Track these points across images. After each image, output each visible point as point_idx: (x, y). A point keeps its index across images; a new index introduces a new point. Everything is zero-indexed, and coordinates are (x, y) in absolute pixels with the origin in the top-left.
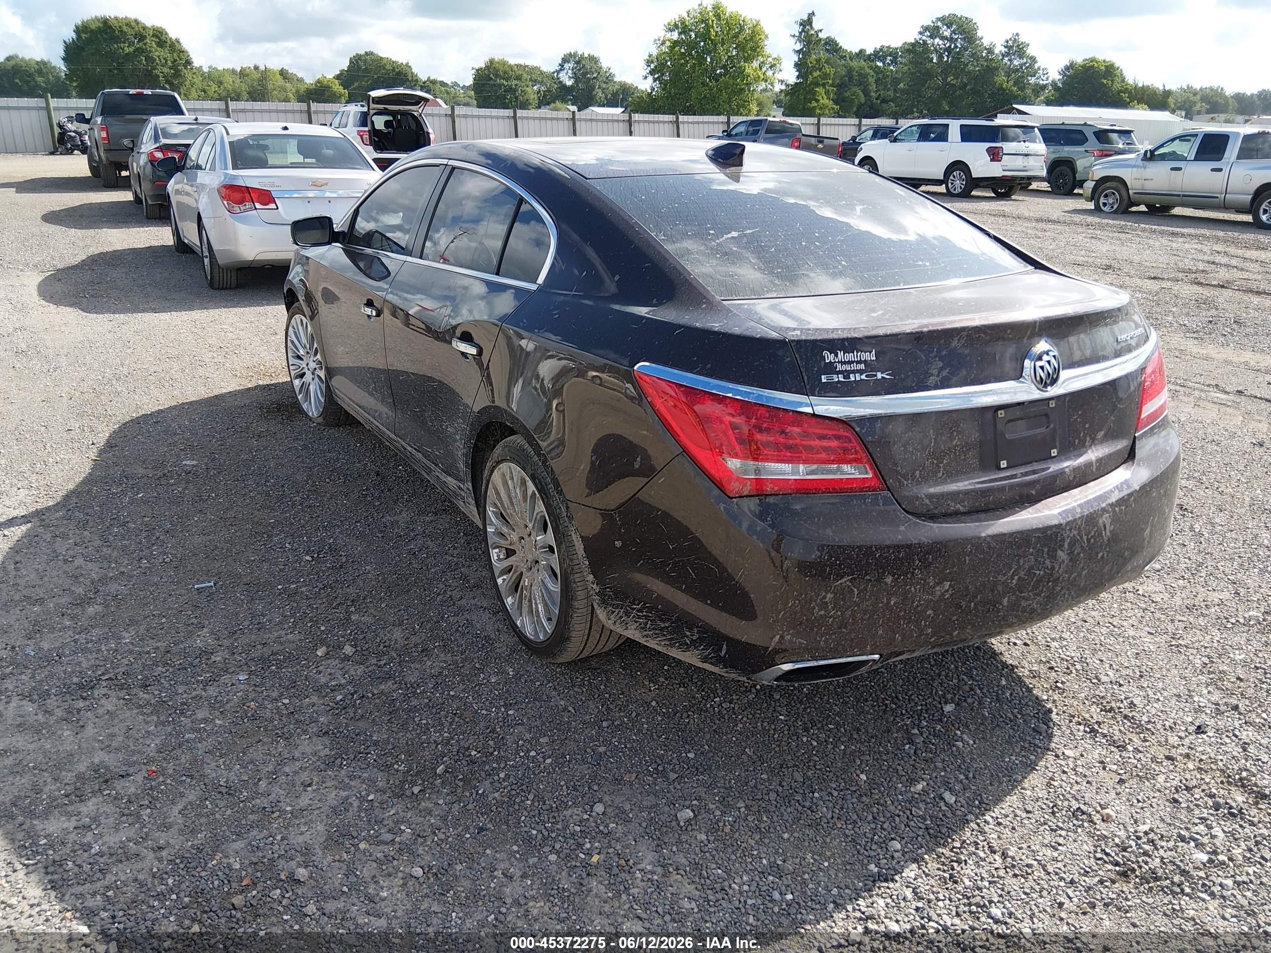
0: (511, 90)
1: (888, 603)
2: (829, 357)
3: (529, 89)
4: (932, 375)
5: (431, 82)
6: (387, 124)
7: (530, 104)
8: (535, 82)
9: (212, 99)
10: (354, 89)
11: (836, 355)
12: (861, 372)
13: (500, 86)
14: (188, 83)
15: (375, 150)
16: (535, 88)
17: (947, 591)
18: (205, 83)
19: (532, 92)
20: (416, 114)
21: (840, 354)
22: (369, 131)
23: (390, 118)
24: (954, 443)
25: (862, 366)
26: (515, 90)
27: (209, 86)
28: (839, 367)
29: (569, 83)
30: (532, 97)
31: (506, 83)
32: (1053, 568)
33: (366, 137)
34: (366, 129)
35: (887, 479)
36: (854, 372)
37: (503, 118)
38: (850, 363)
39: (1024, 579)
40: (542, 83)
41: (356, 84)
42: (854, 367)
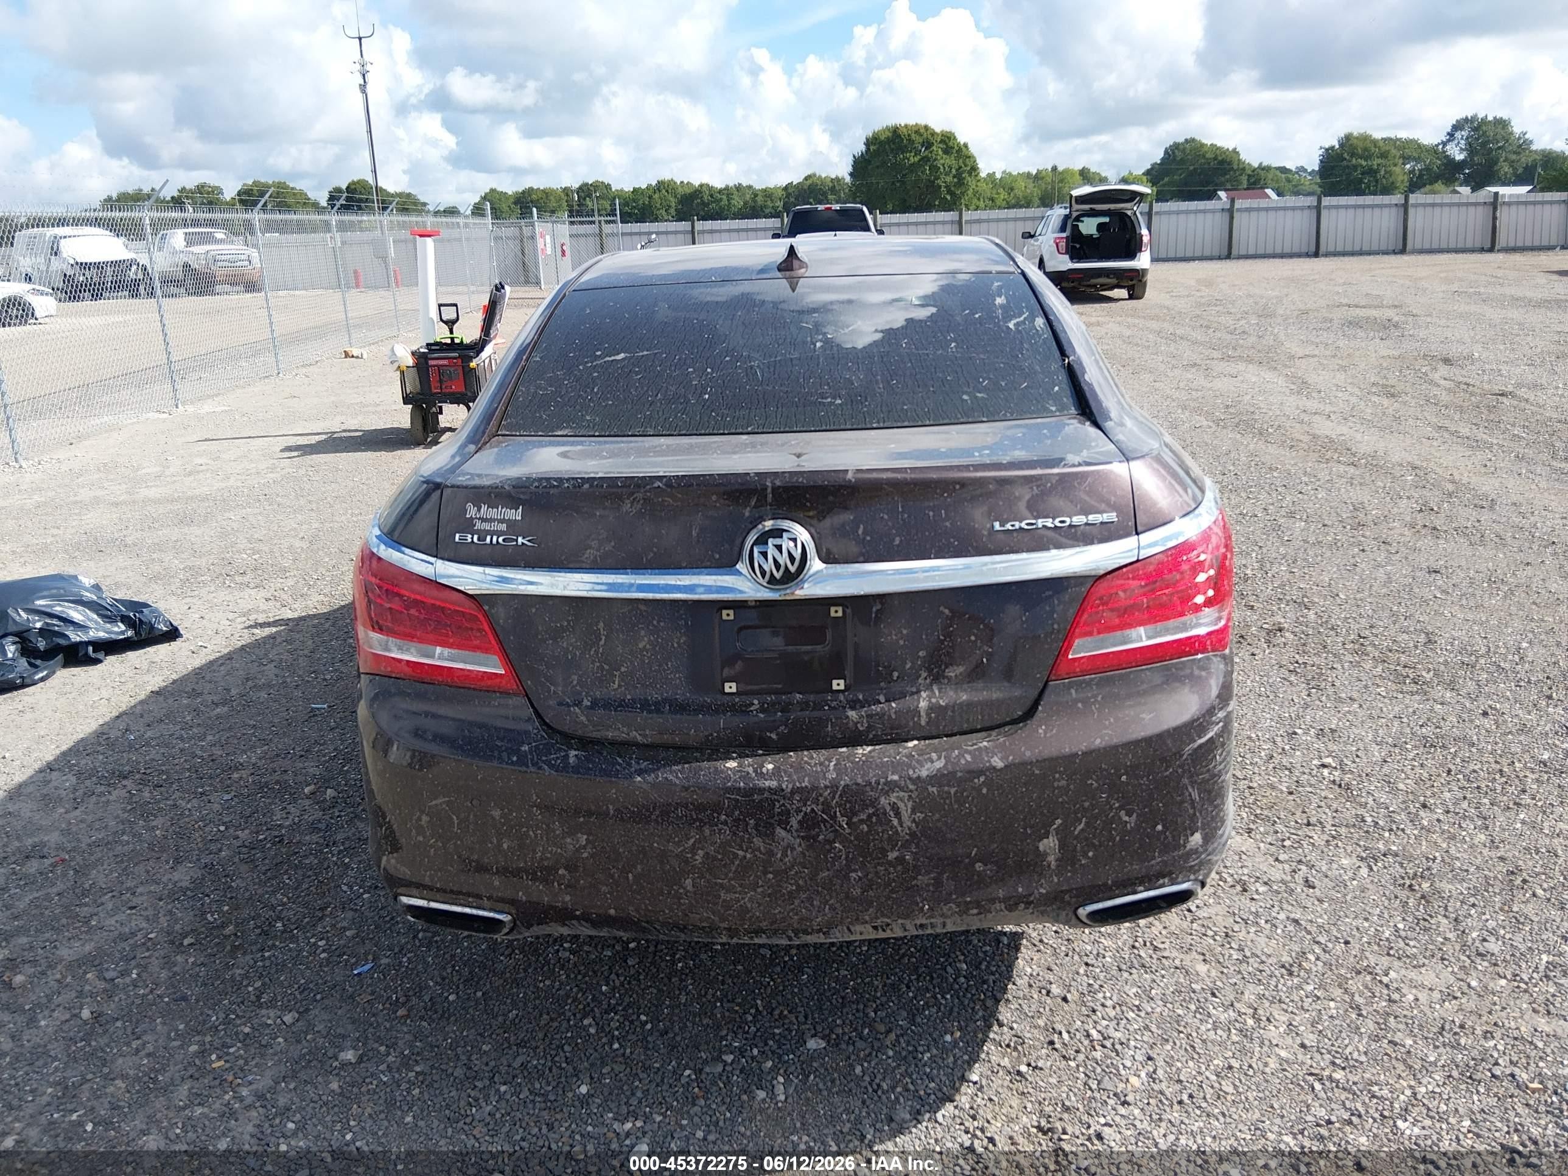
0: (1371, 172)
1: (500, 845)
2: (471, 511)
3: (1397, 170)
4: (590, 547)
5: (1263, 169)
6: (1101, 227)
7: (1396, 188)
8: (1406, 159)
9: (999, 208)
10: (1164, 185)
11: (479, 510)
12: (499, 534)
13: (1355, 167)
14: (970, 192)
15: (1072, 258)
16: (1408, 166)
17: (585, 847)
18: (994, 192)
19: (1402, 172)
20: (1129, 213)
21: (484, 508)
22: (1067, 238)
23: (1106, 220)
24: (641, 646)
25: (503, 527)
26: (1376, 172)
27: (998, 194)
28: (479, 525)
29: (1460, 157)
30: (1401, 178)
31: (1364, 163)
32: (771, 853)
33: (1063, 244)
34: (1064, 235)
35: (523, 679)
36: (492, 533)
37: (1302, 208)
38: (491, 520)
39: (715, 859)
40: (1417, 160)
41: (1166, 179)
42: (495, 526)
